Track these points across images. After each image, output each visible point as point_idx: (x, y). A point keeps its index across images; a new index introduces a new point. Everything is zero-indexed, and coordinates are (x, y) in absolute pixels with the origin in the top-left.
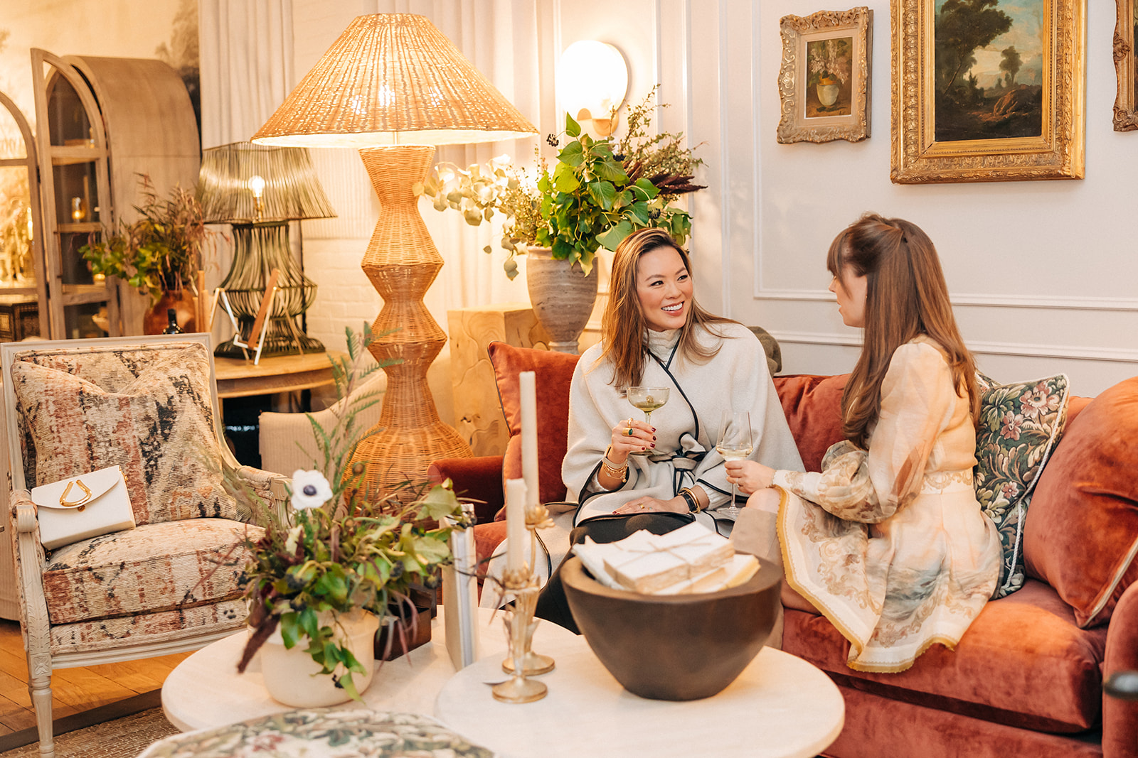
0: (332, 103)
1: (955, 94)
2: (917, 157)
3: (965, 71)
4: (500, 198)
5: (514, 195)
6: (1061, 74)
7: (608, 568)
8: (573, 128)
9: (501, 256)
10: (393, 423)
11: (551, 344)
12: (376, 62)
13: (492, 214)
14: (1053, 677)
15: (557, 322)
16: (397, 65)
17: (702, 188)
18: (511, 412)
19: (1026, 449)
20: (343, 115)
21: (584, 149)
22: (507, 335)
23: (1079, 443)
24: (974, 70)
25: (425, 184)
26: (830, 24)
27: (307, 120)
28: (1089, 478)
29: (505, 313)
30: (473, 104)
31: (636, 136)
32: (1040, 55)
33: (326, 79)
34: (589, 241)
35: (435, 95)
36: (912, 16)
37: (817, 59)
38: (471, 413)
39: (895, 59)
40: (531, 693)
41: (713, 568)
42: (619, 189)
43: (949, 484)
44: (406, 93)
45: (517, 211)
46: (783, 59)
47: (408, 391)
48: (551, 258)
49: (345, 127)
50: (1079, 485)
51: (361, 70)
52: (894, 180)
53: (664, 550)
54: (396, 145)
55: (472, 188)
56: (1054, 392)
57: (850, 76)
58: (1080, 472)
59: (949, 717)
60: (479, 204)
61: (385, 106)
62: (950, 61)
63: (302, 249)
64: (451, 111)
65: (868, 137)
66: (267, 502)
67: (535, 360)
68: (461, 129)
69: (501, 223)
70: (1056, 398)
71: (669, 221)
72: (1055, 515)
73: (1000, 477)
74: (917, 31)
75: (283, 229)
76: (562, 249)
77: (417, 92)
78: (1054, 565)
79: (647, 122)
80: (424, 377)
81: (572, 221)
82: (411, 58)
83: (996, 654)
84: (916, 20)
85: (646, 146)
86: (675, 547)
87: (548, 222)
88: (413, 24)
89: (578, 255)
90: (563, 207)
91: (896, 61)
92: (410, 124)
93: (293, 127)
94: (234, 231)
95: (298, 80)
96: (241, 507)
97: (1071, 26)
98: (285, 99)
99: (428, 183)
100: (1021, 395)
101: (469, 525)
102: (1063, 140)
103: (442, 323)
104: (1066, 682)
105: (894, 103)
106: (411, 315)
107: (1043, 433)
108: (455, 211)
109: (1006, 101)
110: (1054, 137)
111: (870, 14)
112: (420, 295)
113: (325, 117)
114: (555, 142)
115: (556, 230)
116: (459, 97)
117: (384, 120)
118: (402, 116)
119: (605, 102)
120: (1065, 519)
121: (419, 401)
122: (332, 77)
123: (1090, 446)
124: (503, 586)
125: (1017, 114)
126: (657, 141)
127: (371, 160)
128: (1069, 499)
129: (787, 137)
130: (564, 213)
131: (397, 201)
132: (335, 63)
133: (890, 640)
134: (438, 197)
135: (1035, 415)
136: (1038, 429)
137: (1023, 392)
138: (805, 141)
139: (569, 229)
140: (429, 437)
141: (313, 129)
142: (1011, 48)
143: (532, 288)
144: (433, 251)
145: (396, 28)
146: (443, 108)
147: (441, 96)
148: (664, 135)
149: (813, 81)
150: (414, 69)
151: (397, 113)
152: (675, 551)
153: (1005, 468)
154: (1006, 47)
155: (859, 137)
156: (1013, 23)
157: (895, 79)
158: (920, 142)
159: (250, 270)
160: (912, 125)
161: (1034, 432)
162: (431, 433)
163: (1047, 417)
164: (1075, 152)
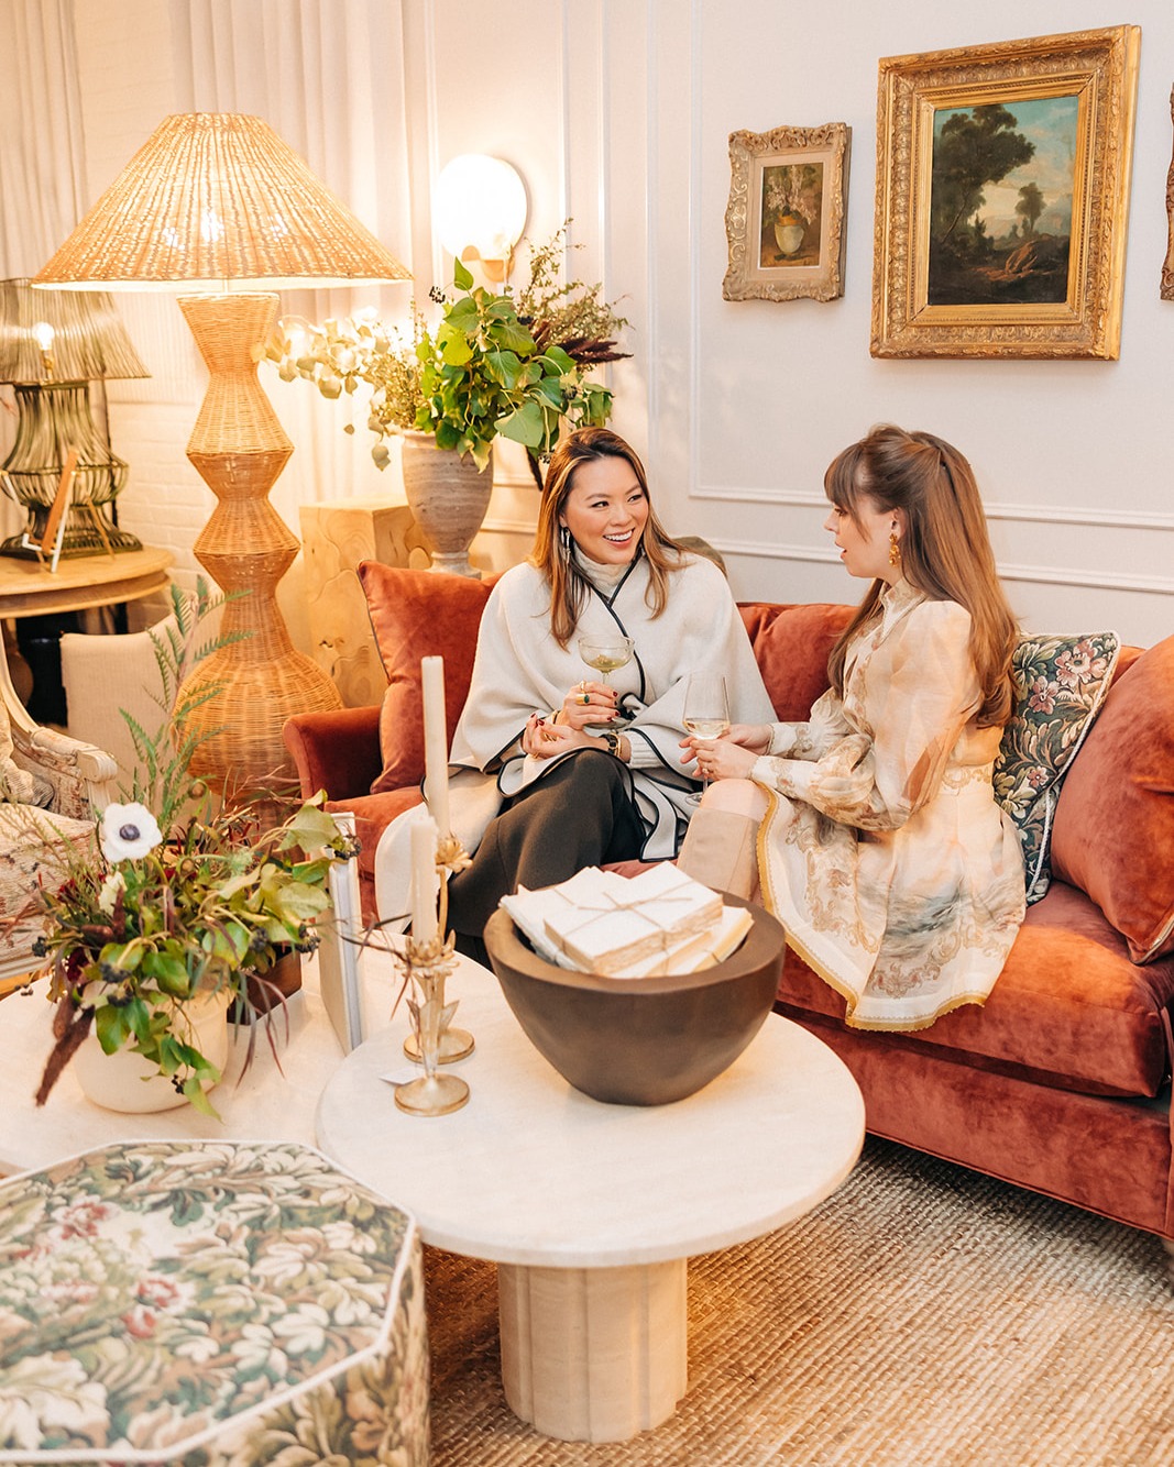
0: (138, 237)
1: (954, 243)
2: (905, 325)
3: (971, 213)
4: (365, 364)
5: (383, 362)
6: (1097, 222)
7: (550, 931)
8: (463, 279)
9: (366, 439)
10: (234, 656)
11: (434, 555)
12: (196, 181)
13: (356, 386)
14: (1110, 1034)
15: (443, 529)
16: (225, 185)
17: (627, 356)
18: (389, 653)
19: (1060, 725)
20: (154, 255)
21: (479, 307)
22: (377, 541)
23: (1133, 721)
24: (982, 213)
25: (267, 346)
26: (794, 144)
27: (105, 261)
28: (1152, 772)
29: (374, 513)
30: (329, 240)
31: (541, 285)
32: (1069, 196)
33: (130, 203)
34: (484, 425)
35: (277, 228)
36: (903, 137)
37: (776, 190)
38: (333, 635)
39: (880, 195)
40: (448, 1101)
41: (694, 933)
42: (525, 360)
43: (967, 783)
44: (238, 226)
45: (388, 382)
46: (732, 189)
47: (252, 614)
48: (434, 447)
49: (158, 272)
50: (1139, 779)
51: (177, 191)
52: (874, 354)
53: (628, 907)
54: (227, 293)
55: (329, 351)
56: (1101, 654)
57: (819, 214)
58: (1139, 762)
59: (970, 1073)
60: (338, 373)
61: (210, 243)
62: (951, 201)
63: (107, 414)
64: (300, 251)
65: (840, 295)
66: (74, 782)
67: (420, 586)
68: (315, 276)
69: (366, 398)
70: (1103, 662)
71: (586, 400)
72: (1104, 817)
73: (1026, 759)
74: (909, 158)
75: (81, 392)
76: (449, 435)
77: (254, 225)
78: (1101, 879)
79: (555, 267)
80: (272, 596)
81: (461, 399)
82: (243, 176)
83: (1033, 1001)
84: (909, 142)
85: (552, 299)
86: (641, 903)
87: (431, 400)
88: (244, 128)
89: (469, 443)
90: (451, 384)
91: (881, 198)
92: (246, 269)
93: (87, 270)
94: (16, 393)
95: (93, 201)
96: (40, 785)
97: (1114, 158)
98: (76, 225)
99: (269, 344)
100: (1055, 657)
101: (352, 854)
102: (1097, 309)
103: (293, 524)
104: (1127, 1041)
105: (878, 253)
106: (253, 516)
107: (1083, 706)
108: (306, 382)
109: (1022, 256)
110: (1084, 305)
111: (848, 131)
112: (264, 491)
113: (130, 256)
114: (440, 298)
115: (441, 414)
116: (310, 232)
117: (210, 262)
118: (234, 259)
119: (499, 238)
120: (1120, 822)
121: (267, 627)
122: (137, 200)
123: (1150, 728)
124: (409, 962)
125: (1037, 272)
126: (566, 292)
127: (195, 313)
128: (1125, 796)
129: (736, 292)
130: (452, 391)
131: (231, 368)
132: (141, 182)
133: (899, 987)
134: (284, 361)
135: (1074, 683)
136: (1077, 701)
137: (1060, 652)
138: (760, 297)
139: (457, 410)
140: (282, 675)
141: (114, 274)
142: (1032, 185)
143: (410, 484)
144: (280, 434)
145: (222, 133)
146: (289, 247)
147: (285, 231)
148: (575, 284)
149: (770, 220)
150: (248, 192)
151: (227, 254)
152: (639, 908)
153: (1032, 750)
154: (1026, 184)
155: (830, 296)
156: (1036, 152)
157: (879, 222)
158: (908, 306)
159: (40, 446)
160: (899, 283)
161: (1072, 704)
162: (284, 668)
163: (1090, 686)
164: (1109, 324)
